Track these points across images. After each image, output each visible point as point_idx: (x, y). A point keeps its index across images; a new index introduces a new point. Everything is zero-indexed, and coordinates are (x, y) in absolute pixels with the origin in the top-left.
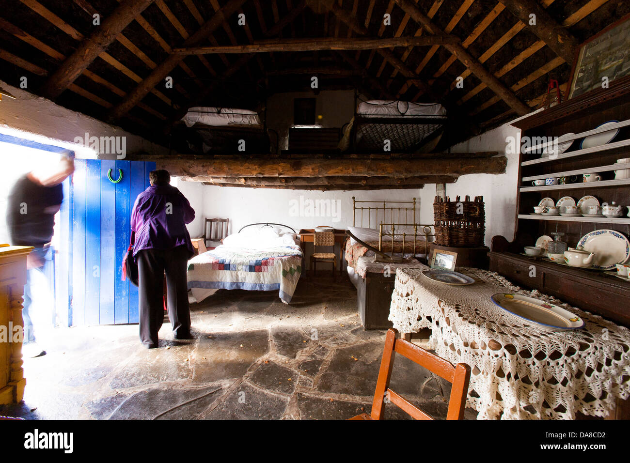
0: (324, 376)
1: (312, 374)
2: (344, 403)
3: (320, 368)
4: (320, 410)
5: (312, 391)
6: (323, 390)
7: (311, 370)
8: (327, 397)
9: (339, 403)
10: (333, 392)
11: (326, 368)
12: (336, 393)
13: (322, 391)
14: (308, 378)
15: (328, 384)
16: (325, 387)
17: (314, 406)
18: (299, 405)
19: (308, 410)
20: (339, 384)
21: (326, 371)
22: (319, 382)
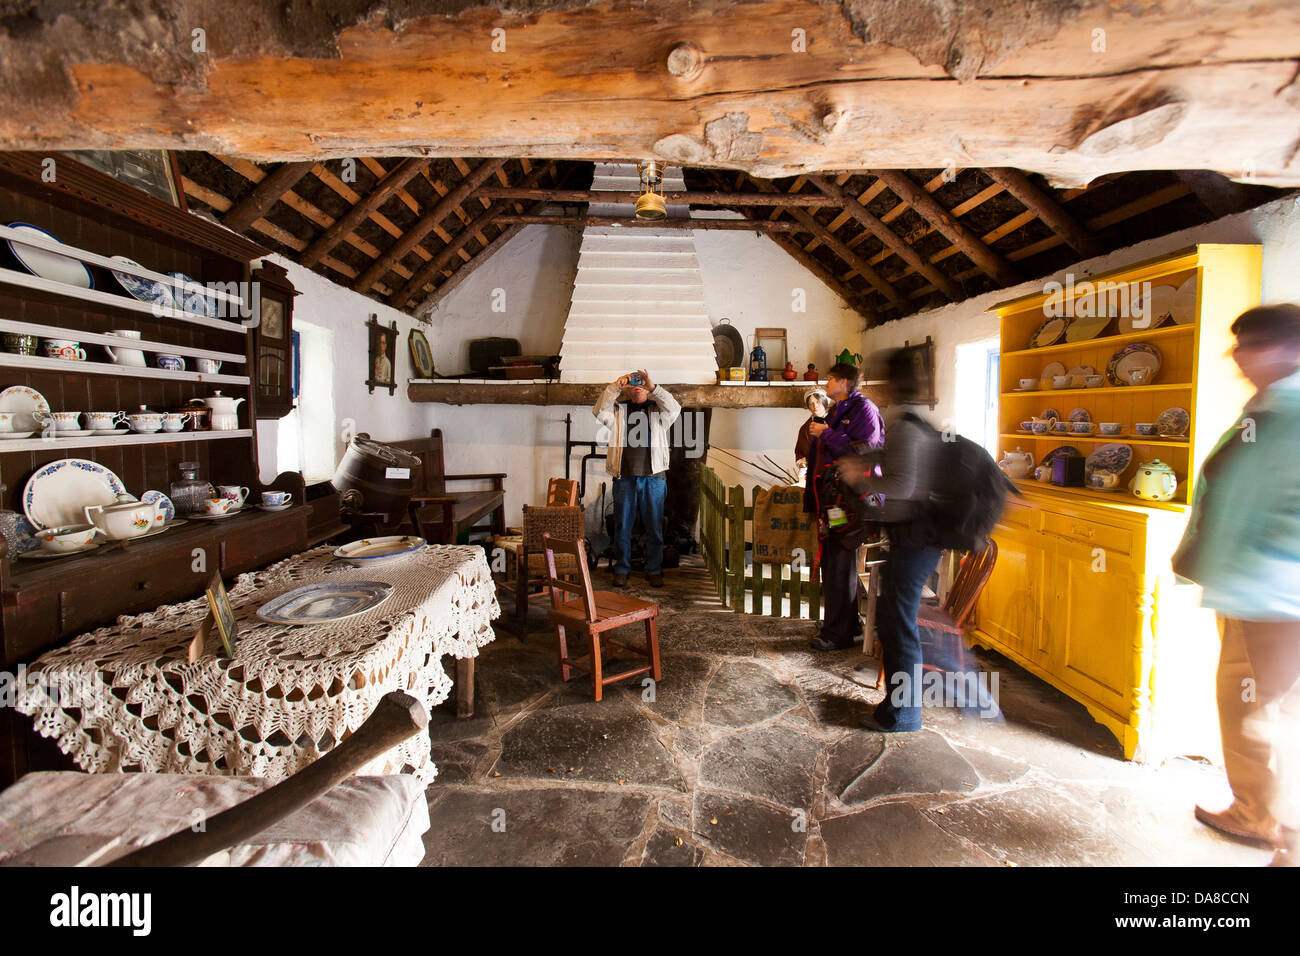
0: (634, 829)
1: (664, 834)
2: (601, 779)
3: (644, 854)
4: (643, 767)
5: (659, 796)
6: (637, 797)
7: (666, 847)
8: (632, 788)
9: (609, 779)
10: (617, 794)
11: (629, 854)
12: (613, 793)
13: (640, 794)
14: (671, 825)
15: (626, 810)
16: (633, 804)
17: (654, 773)
18: (679, 772)
19: (663, 766)
20: (602, 812)
21: (629, 844)
22: (645, 814)
